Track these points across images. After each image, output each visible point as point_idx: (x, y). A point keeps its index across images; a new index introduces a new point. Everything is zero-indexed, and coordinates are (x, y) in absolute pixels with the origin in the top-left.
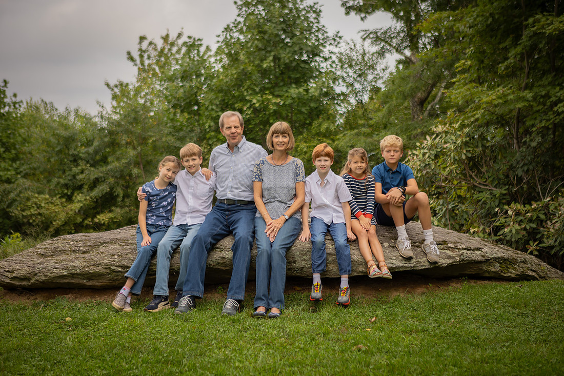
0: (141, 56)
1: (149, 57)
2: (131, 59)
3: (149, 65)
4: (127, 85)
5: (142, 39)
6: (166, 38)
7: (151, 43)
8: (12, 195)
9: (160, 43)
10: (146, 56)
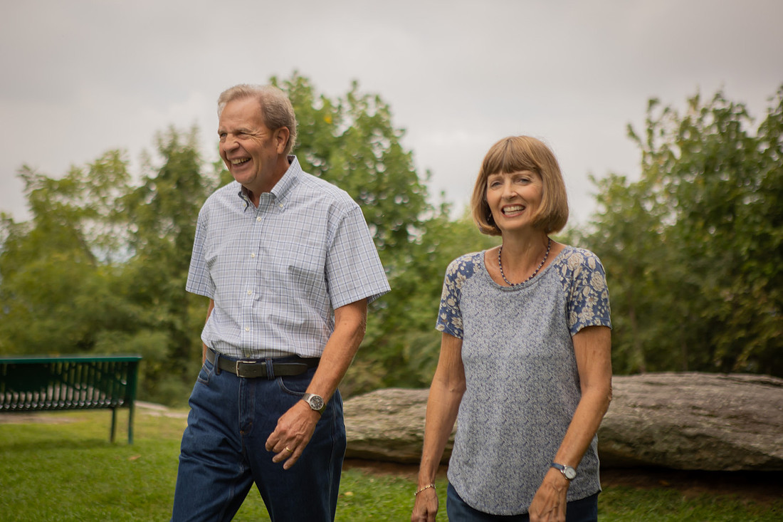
0: (650, 132)
1: (663, 133)
2: (632, 134)
3: (665, 146)
4: (624, 179)
5: (652, 103)
6: (694, 102)
7: (667, 110)
8: (426, 350)
9: (683, 110)
10: (657, 131)
